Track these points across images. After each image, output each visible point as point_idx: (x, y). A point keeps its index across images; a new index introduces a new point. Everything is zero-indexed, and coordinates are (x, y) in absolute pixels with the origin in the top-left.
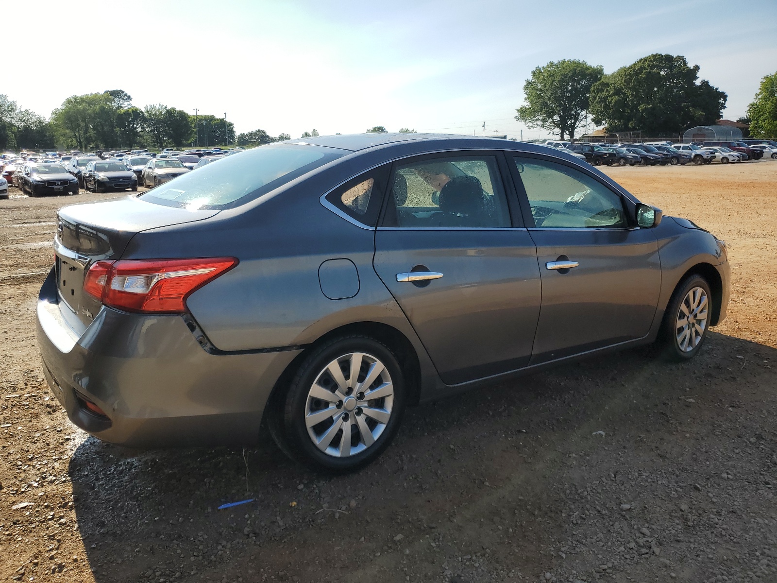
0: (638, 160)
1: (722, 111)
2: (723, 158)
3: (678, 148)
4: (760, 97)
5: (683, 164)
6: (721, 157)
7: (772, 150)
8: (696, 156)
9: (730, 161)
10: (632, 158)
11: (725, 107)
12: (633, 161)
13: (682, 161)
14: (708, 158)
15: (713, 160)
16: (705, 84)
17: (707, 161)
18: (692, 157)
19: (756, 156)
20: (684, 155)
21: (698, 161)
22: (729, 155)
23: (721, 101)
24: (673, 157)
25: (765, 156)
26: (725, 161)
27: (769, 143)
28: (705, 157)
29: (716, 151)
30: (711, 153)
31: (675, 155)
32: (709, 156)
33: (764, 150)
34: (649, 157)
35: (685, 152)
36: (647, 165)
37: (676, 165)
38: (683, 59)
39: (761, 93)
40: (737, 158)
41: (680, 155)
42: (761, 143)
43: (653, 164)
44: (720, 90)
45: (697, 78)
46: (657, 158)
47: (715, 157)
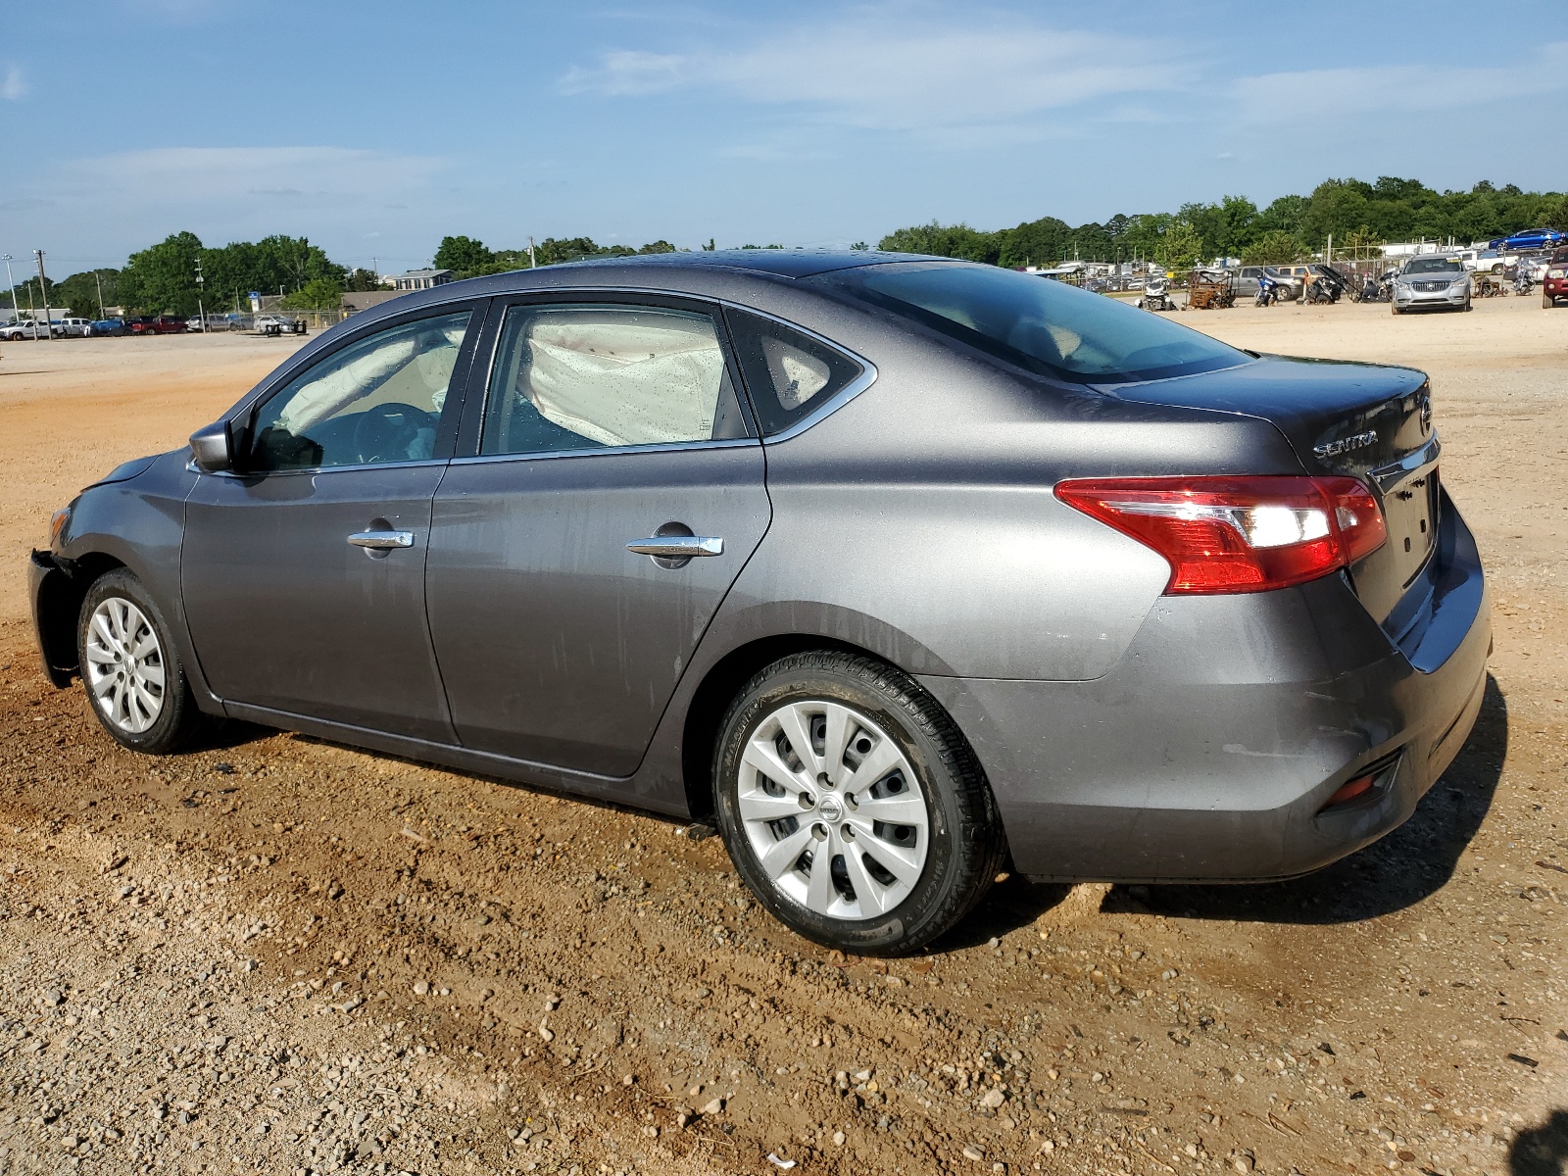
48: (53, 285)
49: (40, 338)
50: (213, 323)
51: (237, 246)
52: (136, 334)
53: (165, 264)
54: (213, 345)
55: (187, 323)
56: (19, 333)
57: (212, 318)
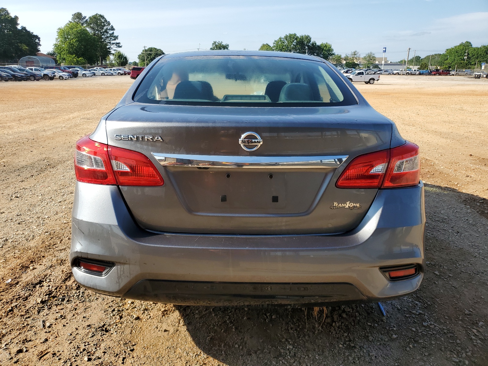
0: (10, 78)
1: (39, 47)
2: (60, 76)
3: (32, 69)
4: (59, 40)
5: (38, 80)
6: (59, 76)
7: (82, 72)
8: (44, 75)
9: (64, 78)
10: (5, 76)
11: (40, 45)
12: (7, 78)
13: (37, 78)
14: (52, 76)
15: (55, 78)
16: (24, 28)
17: (52, 78)
18: (42, 75)
19: (75, 75)
20: (38, 75)
21: (46, 78)
22: (63, 75)
23: (37, 41)
24: (31, 76)
25: (79, 75)
26: (61, 78)
27: (80, 68)
28: (50, 76)
29: (55, 72)
30: (53, 73)
31: (32, 74)
32: (53, 75)
33: (78, 72)
34: (16, 75)
35: (37, 72)
36: (16, 81)
37: (34, 80)
38: (6, 11)
39: (59, 38)
40: (67, 77)
41: (35, 74)
42: (74, 67)
43: (20, 80)
44: (35, 34)
45: (18, 24)
46: (22, 76)
47: (55, 76)
48: (420, 59)
49: (402, 75)
50: (459, 72)
51: (484, 46)
52: (432, 75)
53: (457, 52)
54: (453, 80)
55: (451, 72)
56: (398, 73)
57: (460, 71)
